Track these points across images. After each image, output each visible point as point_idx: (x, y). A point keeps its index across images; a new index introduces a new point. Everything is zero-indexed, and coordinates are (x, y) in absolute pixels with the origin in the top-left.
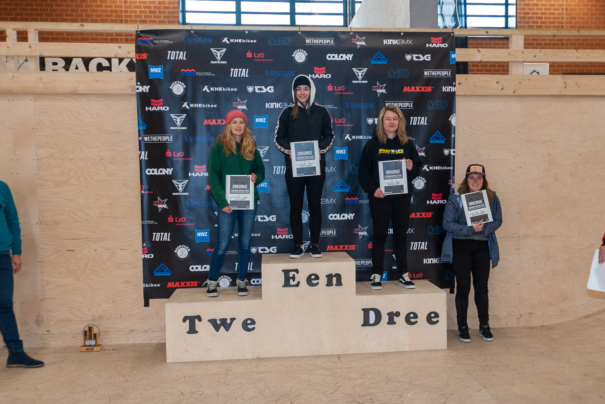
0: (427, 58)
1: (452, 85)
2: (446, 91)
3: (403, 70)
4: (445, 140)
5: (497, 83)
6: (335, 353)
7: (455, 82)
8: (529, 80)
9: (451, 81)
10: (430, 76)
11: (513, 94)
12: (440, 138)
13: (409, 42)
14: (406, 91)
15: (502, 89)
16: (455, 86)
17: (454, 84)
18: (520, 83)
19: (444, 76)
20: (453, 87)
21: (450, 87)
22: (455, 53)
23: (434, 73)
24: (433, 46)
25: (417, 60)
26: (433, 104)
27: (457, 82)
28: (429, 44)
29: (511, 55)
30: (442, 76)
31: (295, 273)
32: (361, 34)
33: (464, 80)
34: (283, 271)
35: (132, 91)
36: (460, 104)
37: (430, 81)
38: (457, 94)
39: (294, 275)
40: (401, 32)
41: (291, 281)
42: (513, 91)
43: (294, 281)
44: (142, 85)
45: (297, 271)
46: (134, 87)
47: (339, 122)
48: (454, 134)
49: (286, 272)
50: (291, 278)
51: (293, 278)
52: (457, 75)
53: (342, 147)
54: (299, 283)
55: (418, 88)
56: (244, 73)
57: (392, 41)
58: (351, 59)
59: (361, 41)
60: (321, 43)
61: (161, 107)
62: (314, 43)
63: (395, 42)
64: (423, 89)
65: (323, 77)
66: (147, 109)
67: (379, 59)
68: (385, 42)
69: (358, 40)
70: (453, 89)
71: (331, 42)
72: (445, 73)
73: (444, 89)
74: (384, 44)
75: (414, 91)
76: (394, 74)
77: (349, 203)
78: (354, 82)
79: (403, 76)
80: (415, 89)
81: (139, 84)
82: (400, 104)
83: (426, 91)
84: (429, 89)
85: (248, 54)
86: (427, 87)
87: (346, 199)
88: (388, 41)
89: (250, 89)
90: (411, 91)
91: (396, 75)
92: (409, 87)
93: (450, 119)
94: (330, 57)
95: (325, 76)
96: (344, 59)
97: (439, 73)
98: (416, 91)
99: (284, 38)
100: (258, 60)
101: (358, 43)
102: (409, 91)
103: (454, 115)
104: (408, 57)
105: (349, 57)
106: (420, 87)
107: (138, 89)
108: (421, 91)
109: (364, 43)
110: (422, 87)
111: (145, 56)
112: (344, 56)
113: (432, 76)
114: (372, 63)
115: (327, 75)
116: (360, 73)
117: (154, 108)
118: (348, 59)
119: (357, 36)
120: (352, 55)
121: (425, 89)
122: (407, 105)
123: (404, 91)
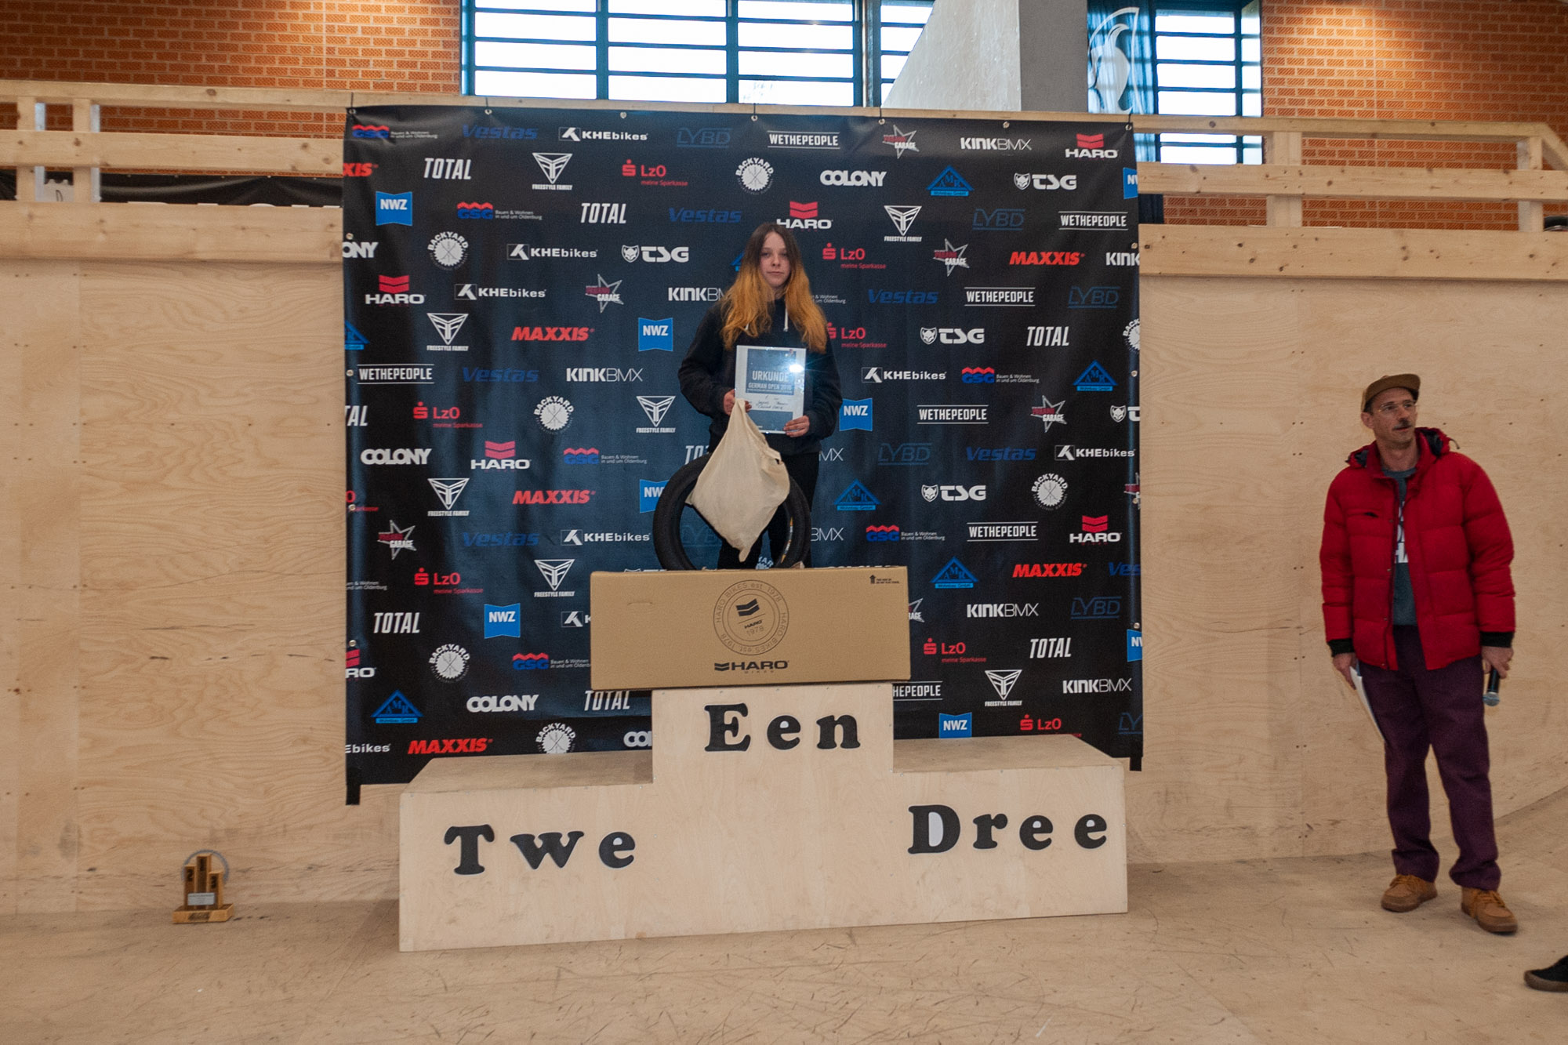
0: (1068, 182)
1: (1130, 251)
2: (1114, 264)
3: (1010, 213)
4: (1114, 384)
5: (1240, 245)
6: (839, 923)
7: (1137, 242)
8: (1316, 239)
9: (1126, 240)
10: (1075, 226)
11: (1278, 273)
12: (1102, 378)
13: (1023, 144)
14: (1018, 263)
15: (1252, 260)
16: (1136, 251)
17: (1134, 246)
18: (1295, 247)
19: (1109, 227)
20: (1133, 254)
21: (1124, 255)
22: (1136, 174)
23: (1085, 221)
24: (1081, 156)
25: (1043, 187)
26: (1084, 294)
27: (1142, 242)
28: (1072, 150)
29: (1274, 179)
30: (1103, 227)
31: (737, 714)
32: (907, 123)
33: (1159, 239)
34: (707, 708)
35: (332, 255)
36: (1149, 297)
37: (1076, 239)
38: (1141, 271)
39: (735, 719)
40: (1004, 121)
41: (728, 734)
42: (1278, 266)
43: (735, 735)
44: (358, 240)
45: (743, 709)
46: (337, 246)
47: (851, 337)
48: (1137, 368)
49: (716, 712)
50: (729, 727)
51: (734, 727)
52: (1141, 227)
53: (857, 398)
54: (747, 739)
55: (1046, 256)
56: (616, 213)
57: (981, 143)
58: (880, 184)
59: (906, 140)
60: (807, 143)
61: (406, 296)
62: (789, 145)
63: (989, 144)
64: (1058, 260)
65: (811, 227)
66: (368, 299)
67: (950, 185)
68: (964, 143)
69: (899, 139)
70: (1132, 260)
71: (831, 141)
72: (1112, 221)
73: (1110, 259)
74: (963, 147)
75: (1036, 262)
76: (988, 220)
77: (875, 538)
78: (887, 239)
79: (1008, 226)
80: (1040, 258)
81: (350, 236)
82: (1003, 295)
83: (1066, 263)
84: (1074, 259)
85: (624, 167)
86: (1068, 254)
87: (868, 530)
88: (970, 143)
89: (630, 254)
90: (1028, 263)
91: (993, 223)
92: (1023, 254)
93: (1125, 334)
94: (830, 178)
95: (817, 224)
96: (863, 182)
97: (1096, 219)
98: (1042, 262)
99: (716, 132)
100: (648, 183)
101: (898, 145)
102: (1023, 263)
103: (1136, 321)
104: (1022, 181)
105: (876, 178)
106: (1049, 254)
107: (347, 250)
108: (1054, 263)
109: (912, 146)
110: (1056, 254)
111: (367, 169)
112: (864, 175)
113: (1079, 226)
114: (933, 193)
115: (821, 221)
116: (903, 217)
117: (387, 298)
118: (874, 185)
119: (896, 128)
120: (884, 174)
121: (1063, 258)
122: (1018, 296)
123: (1012, 263)
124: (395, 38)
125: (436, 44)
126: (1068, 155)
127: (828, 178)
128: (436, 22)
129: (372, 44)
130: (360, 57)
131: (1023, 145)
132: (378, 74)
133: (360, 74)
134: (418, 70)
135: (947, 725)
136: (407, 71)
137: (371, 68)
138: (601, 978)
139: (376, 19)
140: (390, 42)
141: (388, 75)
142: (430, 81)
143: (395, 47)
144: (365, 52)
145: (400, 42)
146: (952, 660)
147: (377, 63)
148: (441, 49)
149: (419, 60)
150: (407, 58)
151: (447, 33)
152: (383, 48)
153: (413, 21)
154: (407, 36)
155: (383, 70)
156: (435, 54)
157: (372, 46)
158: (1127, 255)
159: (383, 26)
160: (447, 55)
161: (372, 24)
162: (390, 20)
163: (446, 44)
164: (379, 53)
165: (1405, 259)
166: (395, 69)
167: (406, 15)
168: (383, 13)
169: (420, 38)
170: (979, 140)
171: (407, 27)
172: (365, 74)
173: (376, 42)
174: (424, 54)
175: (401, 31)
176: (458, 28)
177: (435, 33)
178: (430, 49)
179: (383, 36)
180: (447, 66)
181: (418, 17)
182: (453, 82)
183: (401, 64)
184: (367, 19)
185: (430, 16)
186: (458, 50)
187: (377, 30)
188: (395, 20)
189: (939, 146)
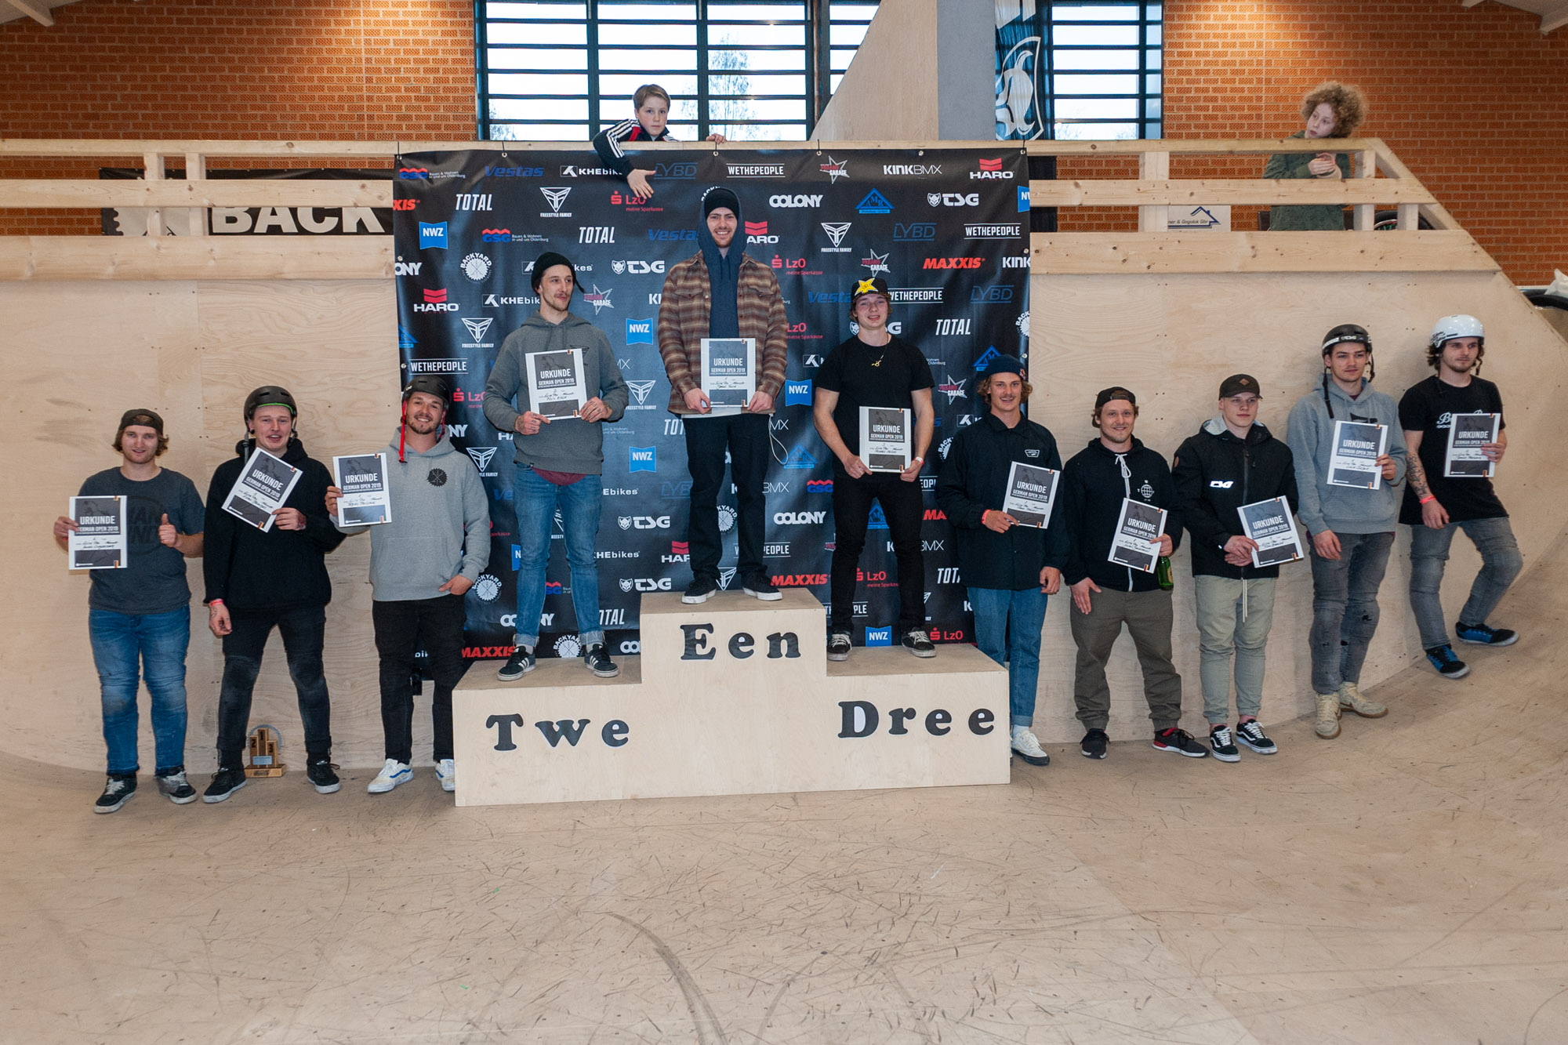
0: (972, 200)
2: (1010, 266)
5: (1115, 248)
8: (1179, 242)
9: (1019, 247)
10: (977, 236)
11: (1146, 270)
15: (1124, 260)
18: (1161, 248)
19: (1006, 236)
21: (1017, 259)
22: (1028, 191)
23: (986, 231)
24: (983, 177)
25: (952, 204)
26: (984, 293)
28: (975, 172)
30: (1000, 236)
31: (705, 632)
32: (839, 154)
33: (1048, 244)
34: (682, 627)
35: (387, 273)
36: (1038, 292)
37: (977, 247)
38: (1031, 272)
39: (704, 635)
40: (920, 150)
41: (699, 646)
42: (1145, 265)
43: (704, 647)
44: (407, 261)
45: (709, 628)
46: (391, 266)
47: (794, 330)
48: (1027, 351)
49: (689, 630)
50: (699, 641)
51: (703, 642)
52: (1032, 235)
53: (801, 380)
54: (713, 651)
55: (953, 263)
56: (607, 235)
57: (900, 169)
58: (818, 205)
59: (838, 168)
60: (758, 173)
61: (445, 305)
62: (744, 175)
63: (907, 170)
64: (963, 264)
65: (762, 242)
66: (416, 308)
67: (875, 205)
68: (886, 170)
69: (833, 167)
70: (1024, 262)
71: (778, 171)
72: (1007, 230)
73: (1005, 262)
74: (885, 173)
75: (944, 267)
76: (906, 232)
77: (815, 491)
78: (824, 250)
79: (922, 237)
80: (948, 263)
81: (400, 258)
82: (916, 294)
83: (970, 267)
84: (976, 263)
85: (613, 197)
86: (971, 259)
87: (808, 483)
88: (891, 170)
89: (618, 267)
90: (938, 267)
91: (909, 236)
92: (934, 260)
93: (1017, 323)
94: (777, 201)
95: (767, 240)
96: (804, 204)
97: (995, 230)
98: (950, 267)
99: (685, 166)
100: (633, 209)
101: (832, 173)
102: (935, 267)
103: (1027, 313)
104: (934, 200)
105: (815, 200)
106: (956, 259)
107: (398, 269)
108: (960, 267)
109: (843, 173)
110: (961, 259)
111: (411, 204)
112: (805, 198)
113: (981, 236)
114: (860, 212)
115: (770, 237)
116: (836, 232)
117: (430, 307)
118: (813, 206)
119: (830, 159)
120: (821, 197)
121: (967, 263)
122: (930, 295)
123: (925, 267)
124: (421, 48)
125: (455, 52)
126: (972, 177)
127: (775, 201)
128: (454, 33)
129: (402, 54)
130: (393, 65)
131: (934, 170)
132: (408, 79)
133: (393, 79)
134: (440, 75)
135: (872, 636)
136: (432, 76)
137: (402, 75)
138: (606, 829)
139: (405, 33)
140: (417, 52)
141: (416, 80)
142: (451, 84)
143: (421, 56)
144: (397, 61)
145: (425, 52)
146: (875, 585)
147: (407, 70)
148: (459, 56)
149: (441, 67)
150: (431, 65)
151: (464, 43)
152: (412, 57)
153: (436, 32)
154: (430, 46)
155: (412, 76)
156: (454, 61)
157: (402, 55)
158: (1020, 258)
159: (411, 38)
160: (464, 61)
161: (402, 37)
162: (416, 33)
163: (463, 52)
164: (408, 61)
165: (1254, 256)
166: (422, 75)
167: (429, 28)
168: (411, 27)
169: (442, 47)
170: (898, 167)
171: (431, 38)
172: (397, 80)
173: (405, 51)
174: (445, 61)
175: (426, 42)
176: (472, 38)
177: (453, 43)
178: (450, 57)
179: (411, 46)
180: (464, 71)
181: (439, 29)
182: (469, 85)
183: (426, 71)
184: (397, 33)
185: (449, 28)
186: (473, 57)
187: (406, 42)
188: (421, 33)
189: (866, 172)
